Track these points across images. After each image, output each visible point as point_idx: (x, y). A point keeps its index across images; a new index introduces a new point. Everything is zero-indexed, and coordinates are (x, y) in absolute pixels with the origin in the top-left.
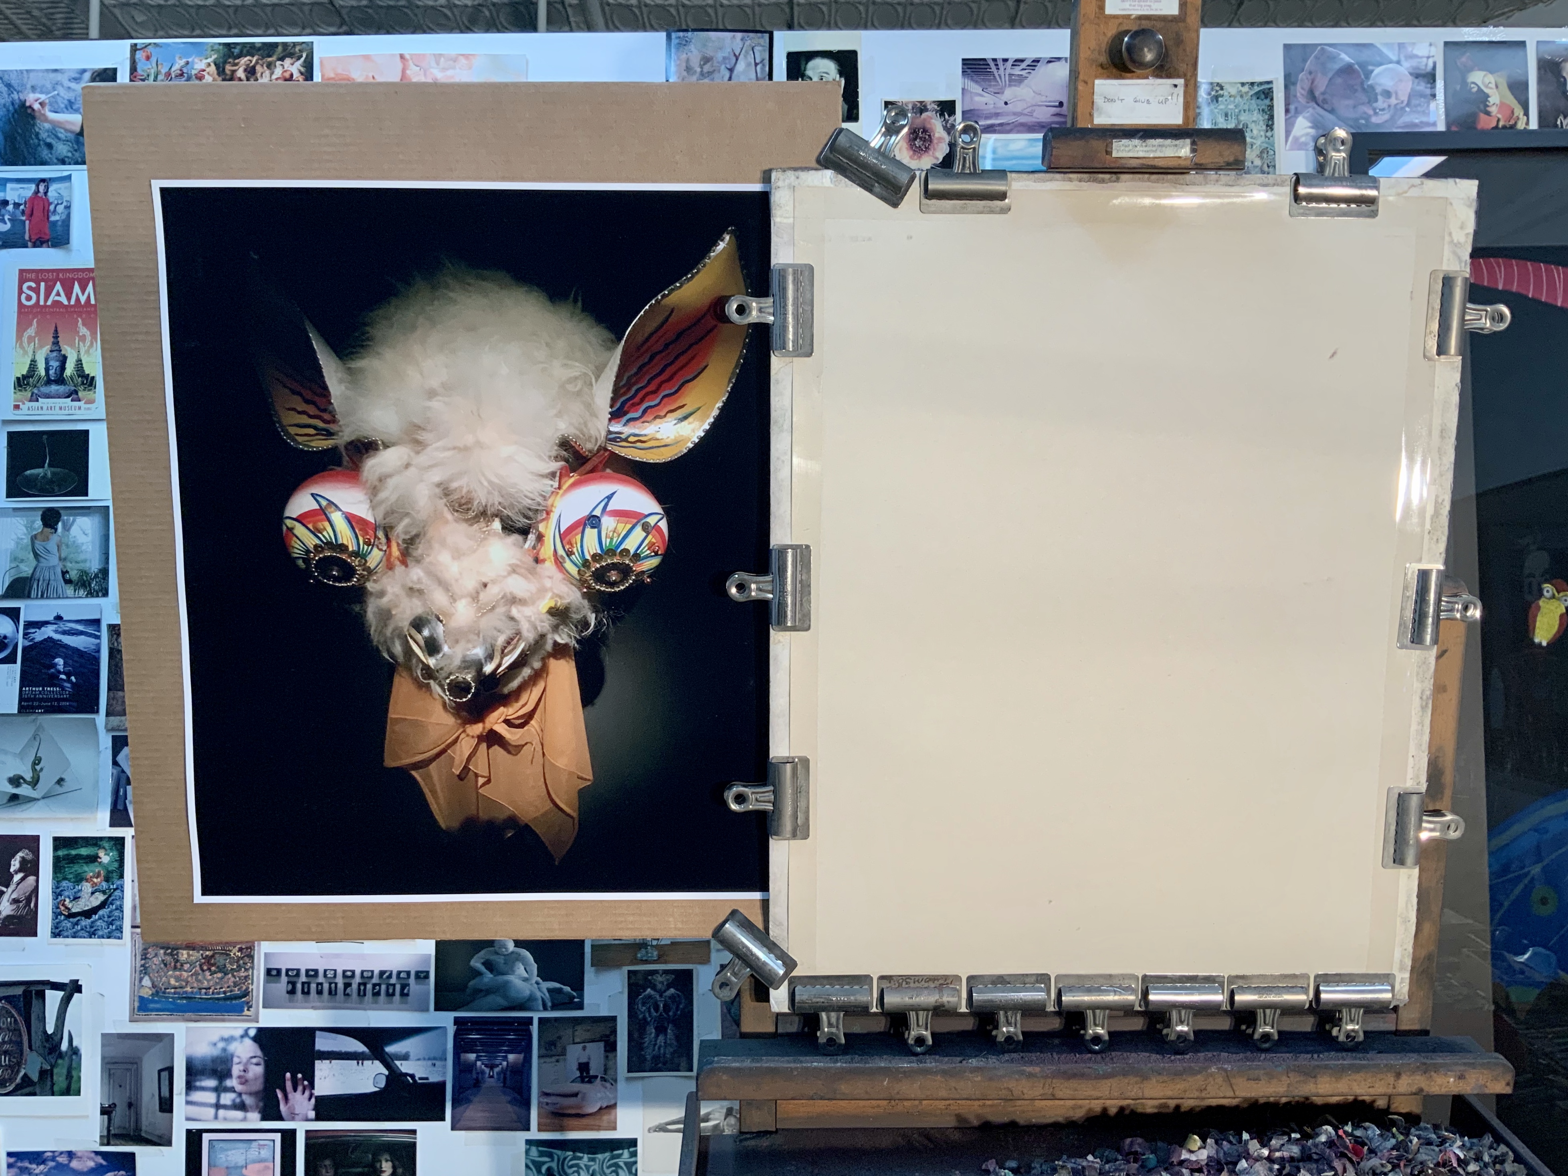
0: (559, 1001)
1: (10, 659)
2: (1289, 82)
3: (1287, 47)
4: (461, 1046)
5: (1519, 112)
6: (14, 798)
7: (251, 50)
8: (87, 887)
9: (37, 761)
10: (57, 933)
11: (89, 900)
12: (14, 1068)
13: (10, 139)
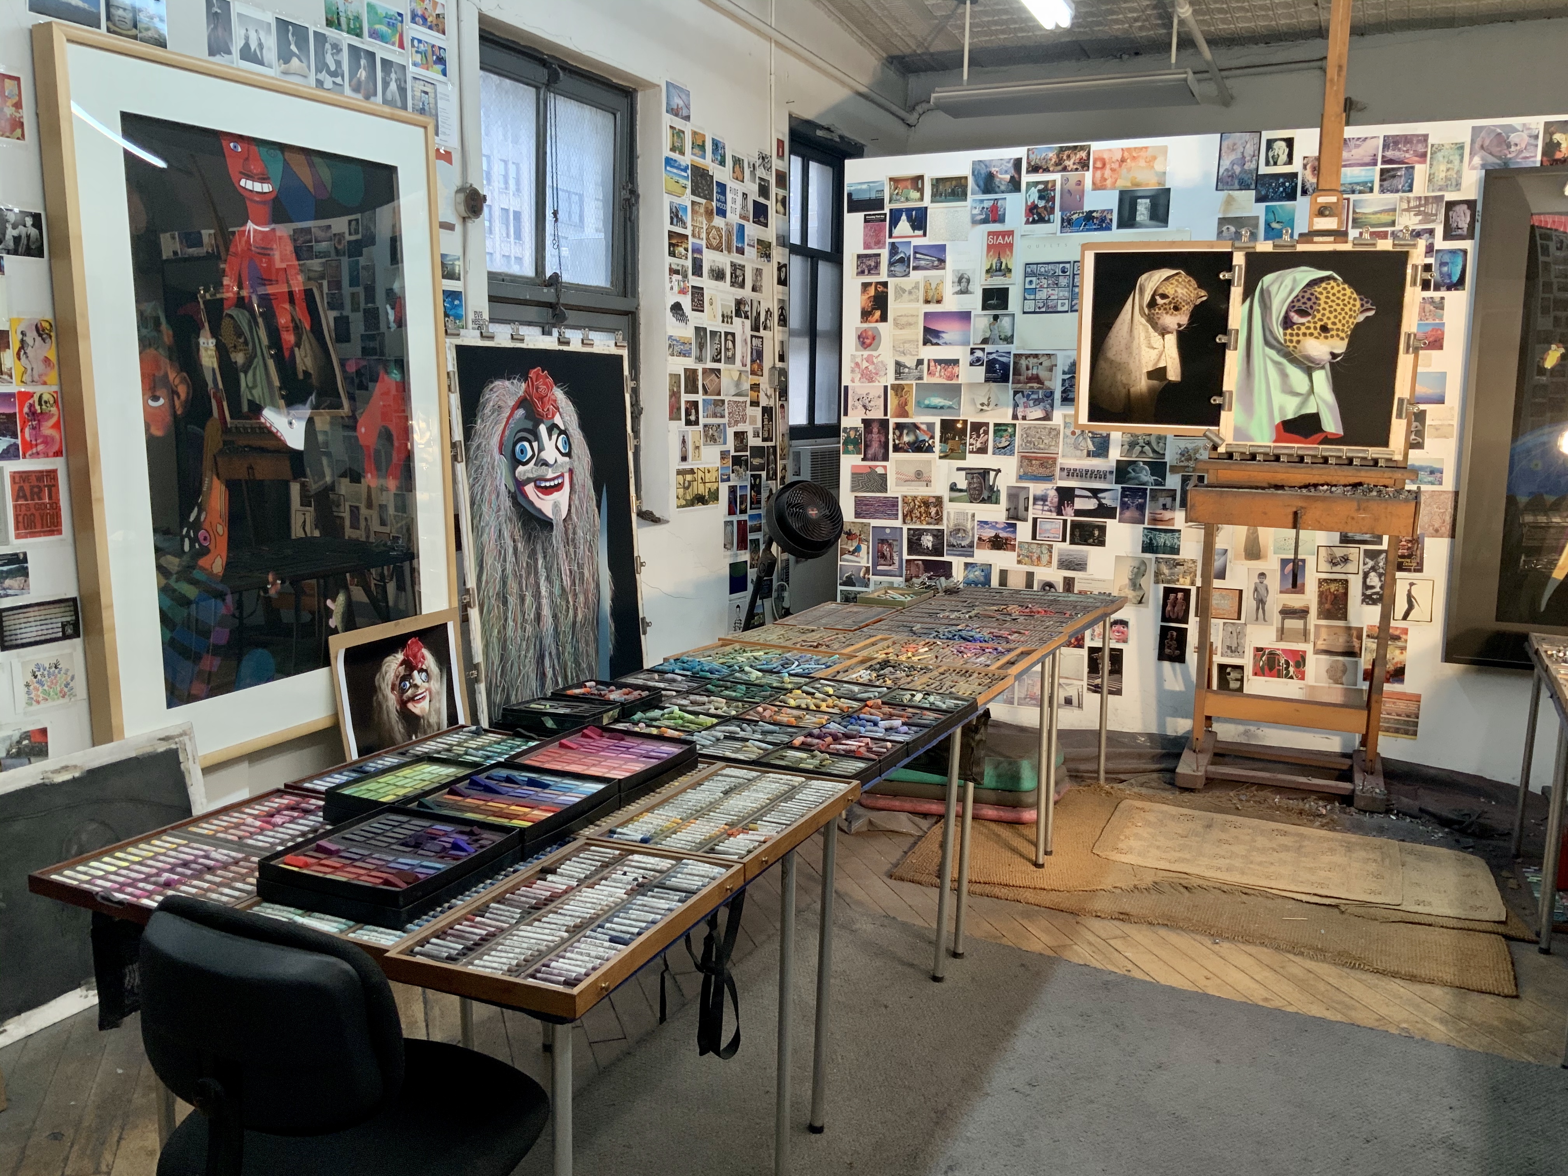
0: (1157, 483)
1: (982, 365)
2: (1473, 142)
3: (1473, 128)
4: (1123, 495)
6: (982, 410)
7: (1068, 148)
8: (1003, 439)
9: (989, 398)
10: (994, 453)
11: (1005, 443)
12: (980, 494)
13: (986, 185)
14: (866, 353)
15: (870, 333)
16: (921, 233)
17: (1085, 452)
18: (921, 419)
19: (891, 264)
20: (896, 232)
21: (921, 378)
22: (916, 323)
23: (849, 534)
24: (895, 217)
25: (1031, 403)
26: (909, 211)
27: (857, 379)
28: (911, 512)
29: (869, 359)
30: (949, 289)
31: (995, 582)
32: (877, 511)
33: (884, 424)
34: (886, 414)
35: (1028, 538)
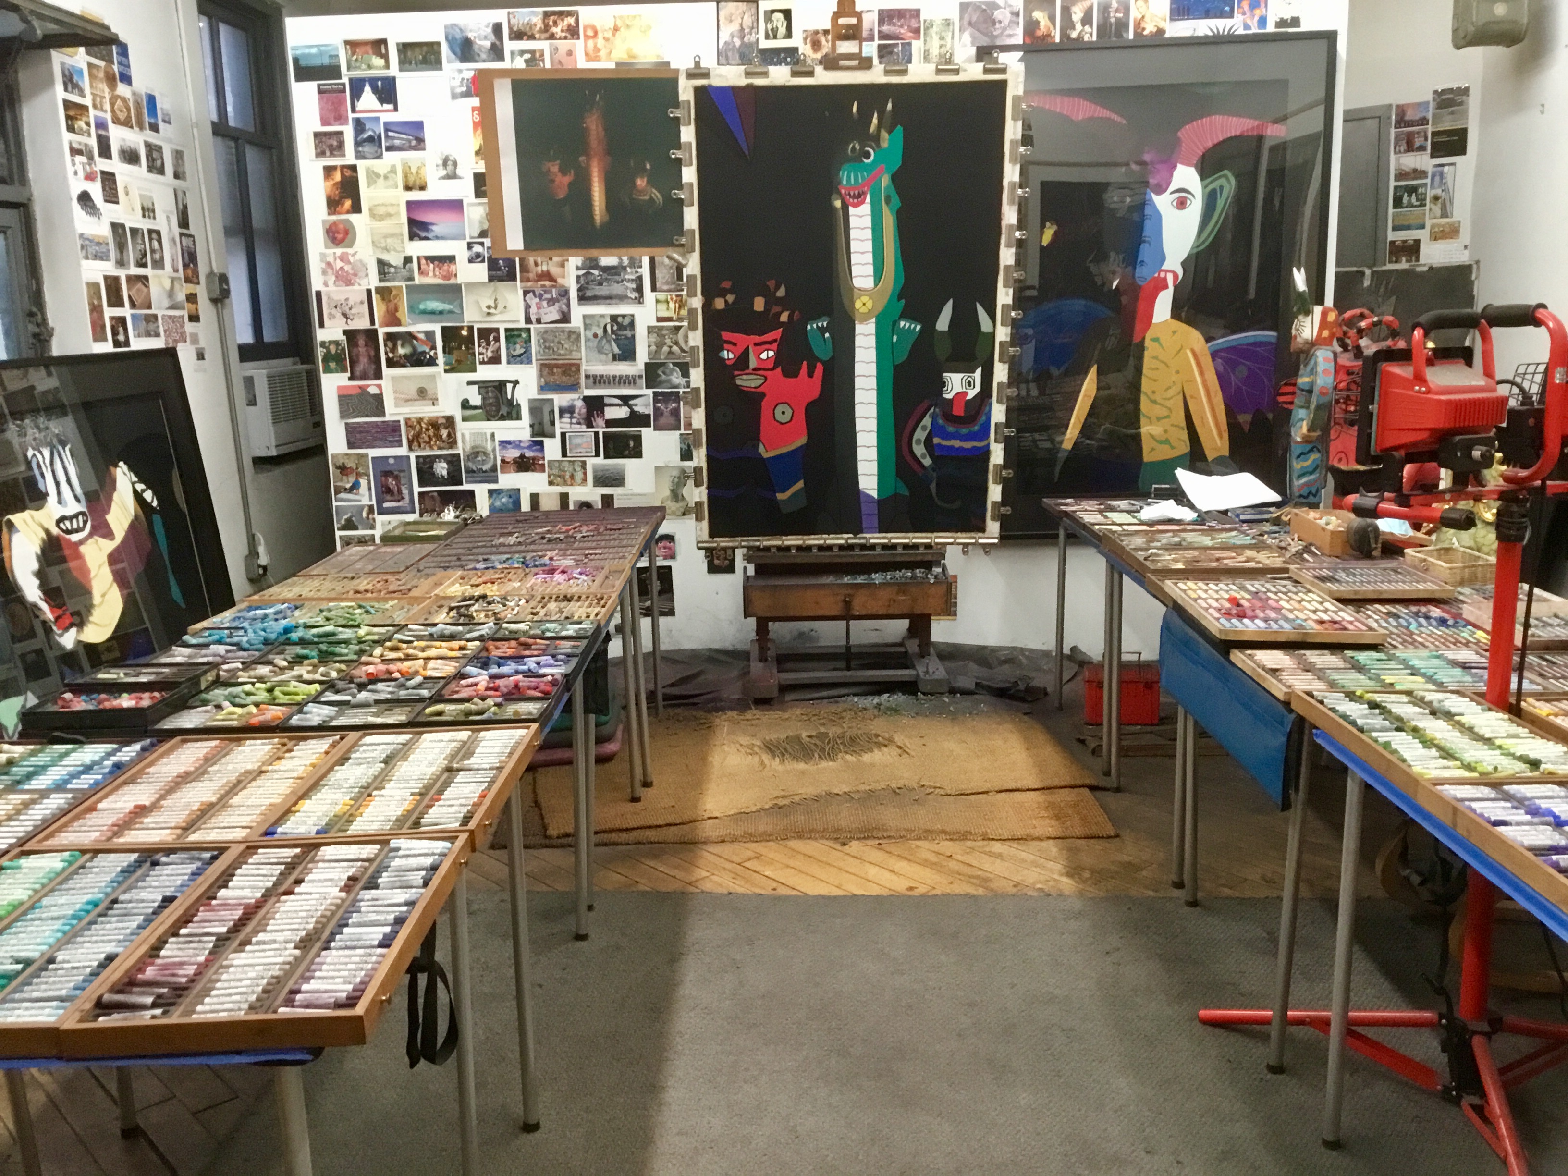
1: (483, 261)
2: (961, 18)
4: (656, 401)
5: (1052, 28)
6: (489, 314)
7: (554, 13)
8: (518, 346)
9: (496, 300)
10: (509, 363)
11: (519, 350)
12: (498, 411)
13: (463, 51)
14: (339, 251)
15: (341, 226)
16: (390, 107)
17: (610, 356)
18: (419, 328)
19: (358, 144)
20: (361, 105)
21: (411, 279)
22: (398, 214)
23: (343, 469)
24: (357, 87)
25: (545, 303)
26: (373, 81)
27: (331, 282)
28: (417, 436)
29: (343, 258)
30: (433, 175)
31: (525, 506)
32: (375, 439)
33: (372, 334)
34: (372, 322)
35: (558, 456)
